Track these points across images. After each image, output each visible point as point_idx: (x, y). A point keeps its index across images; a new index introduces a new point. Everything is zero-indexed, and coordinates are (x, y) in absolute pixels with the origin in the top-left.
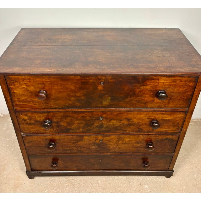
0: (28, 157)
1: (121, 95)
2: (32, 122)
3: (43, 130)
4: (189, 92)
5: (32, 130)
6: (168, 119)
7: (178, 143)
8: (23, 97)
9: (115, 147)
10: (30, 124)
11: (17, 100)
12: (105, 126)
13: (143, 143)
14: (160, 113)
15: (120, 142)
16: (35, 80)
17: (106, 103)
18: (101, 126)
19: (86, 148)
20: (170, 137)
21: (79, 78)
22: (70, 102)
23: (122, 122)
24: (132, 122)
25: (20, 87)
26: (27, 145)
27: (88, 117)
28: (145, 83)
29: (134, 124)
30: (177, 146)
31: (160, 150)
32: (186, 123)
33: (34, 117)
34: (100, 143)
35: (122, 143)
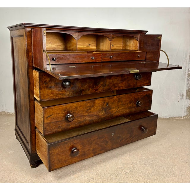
19: (96, 116)
34: (106, 107)
35: (121, 104)
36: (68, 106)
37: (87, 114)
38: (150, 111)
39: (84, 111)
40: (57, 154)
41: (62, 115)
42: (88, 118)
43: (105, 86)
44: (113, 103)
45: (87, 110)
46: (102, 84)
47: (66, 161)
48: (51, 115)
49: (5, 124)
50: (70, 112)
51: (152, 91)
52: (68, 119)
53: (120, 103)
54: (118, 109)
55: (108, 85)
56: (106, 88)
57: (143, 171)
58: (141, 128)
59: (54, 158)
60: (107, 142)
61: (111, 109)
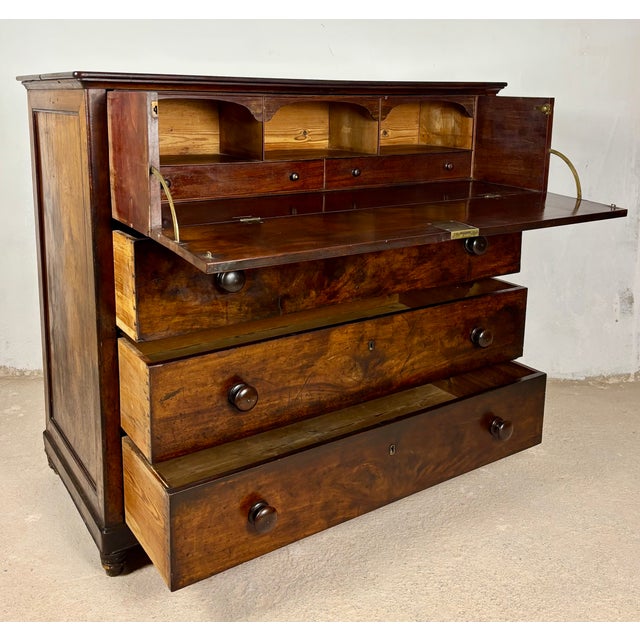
9: (403, 364)
12: (370, 271)
20: (513, 298)
34: (368, 354)
35: (419, 343)
36: (234, 356)
37: (301, 381)
38: (519, 360)
39: (290, 372)
40: (200, 527)
41: (216, 389)
42: (305, 397)
43: (362, 281)
44: (391, 341)
45: (301, 368)
46: (351, 275)
47: (231, 549)
48: (178, 392)
49: (7, 411)
50: (243, 377)
51: (524, 291)
52: (238, 404)
53: (416, 339)
54: (410, 361)
55: (374, 276)
56: (366, 285)
57: (498, 577)
58: (488, 422)
59: (189, 540)
60: (373, 477)
61: (383, 360)
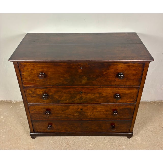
0: (32, 121)
1: (94, 76)
2: (35, 95)
3: (42, 101)
4: (139, 74)
5: (35, 101)
6: (126, 93)
7: (135, 111)
8: (29, 77)
9: (91, 114)
10: (34, 97)
11: (25, 79)
12: (84, 98)
13: (111, 111)
14: (121, 89)
15: (95, 110)
16: (37, 66)
17: (84, 82)
18: (81, 98)
19: (71, 115)
20: (129, 107)
21: (66, 64)
22: (60, 81)
23: (95, 95)
24: (102, 95)
25: (27, 71)
26: (31, 112)
27: (72, 92)
28: (109, 68)
29: (103, 97)
30: (134, 113)
31: (122, 117)
32: (139, 96)
33: (36, 92)
34: (81, 111)
44: (87, 110)
45: (62, 111)
46: (78, 98)
48: (34, 110)
61: (85, 113)
